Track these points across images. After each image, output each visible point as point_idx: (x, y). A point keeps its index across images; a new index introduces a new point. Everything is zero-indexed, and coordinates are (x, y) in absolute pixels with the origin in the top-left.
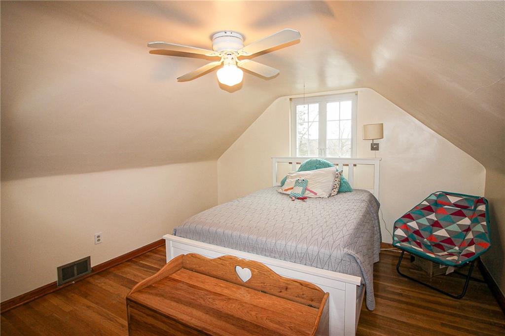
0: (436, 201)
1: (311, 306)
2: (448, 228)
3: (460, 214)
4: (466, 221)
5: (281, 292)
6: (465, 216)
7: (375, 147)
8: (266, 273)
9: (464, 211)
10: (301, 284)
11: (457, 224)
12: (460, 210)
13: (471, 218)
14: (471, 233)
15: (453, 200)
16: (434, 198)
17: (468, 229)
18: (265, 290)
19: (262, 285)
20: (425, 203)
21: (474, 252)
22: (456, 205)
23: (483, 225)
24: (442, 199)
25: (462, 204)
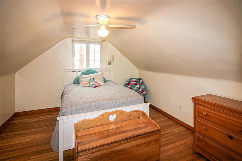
0: (129, 81)
1: (138, 118)
2: (134, 89)
3: (136, 84)
4: (138, 86)
5: (128, 118)
6: (137, 84)
7: (110, 64)
8: (123, 113)
9: (137, 83)
10: (135, 111)
11: (136, 87)
12: (136, 83)
13: (139, 85)
14: (141, 89)
15: (134, 80)
16: (128, 80)
17: (140, 88)
18: (122, 120)
19: (121, 118)
20: (127, 82)
21: (145, 93)
22: (135, 81)
23: (144, 86)
24: (131, 80)
25: (136, 81)
